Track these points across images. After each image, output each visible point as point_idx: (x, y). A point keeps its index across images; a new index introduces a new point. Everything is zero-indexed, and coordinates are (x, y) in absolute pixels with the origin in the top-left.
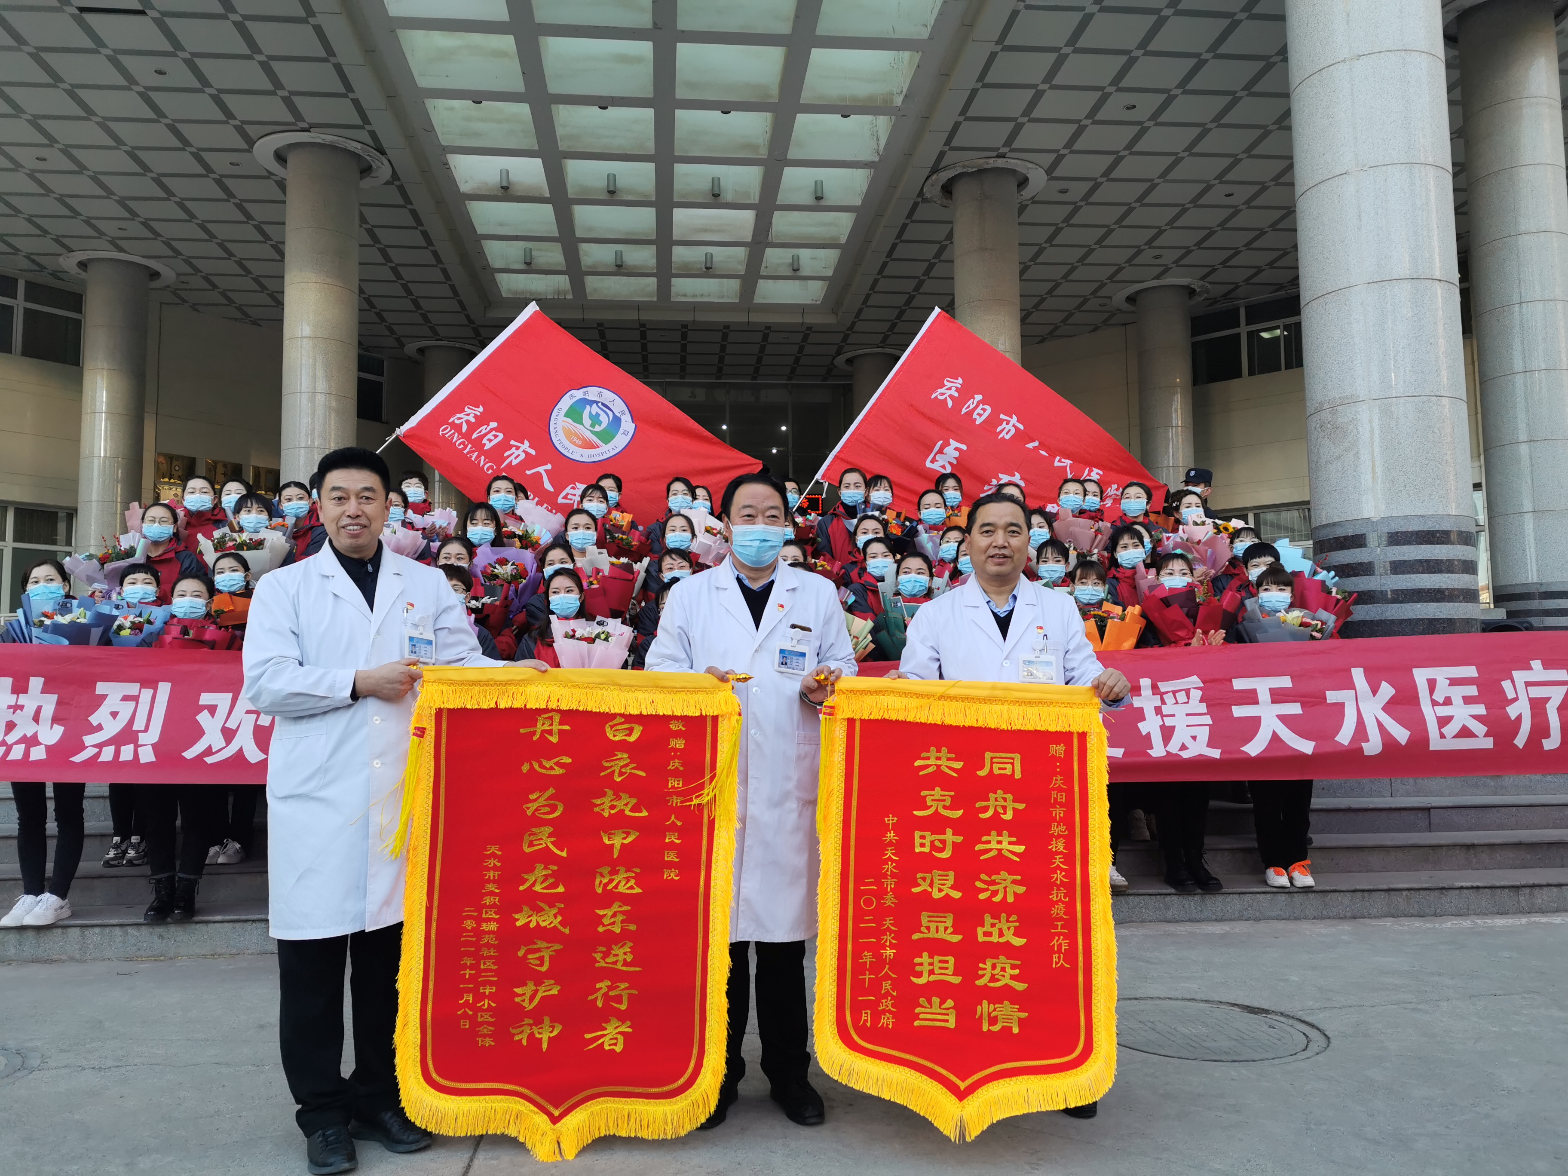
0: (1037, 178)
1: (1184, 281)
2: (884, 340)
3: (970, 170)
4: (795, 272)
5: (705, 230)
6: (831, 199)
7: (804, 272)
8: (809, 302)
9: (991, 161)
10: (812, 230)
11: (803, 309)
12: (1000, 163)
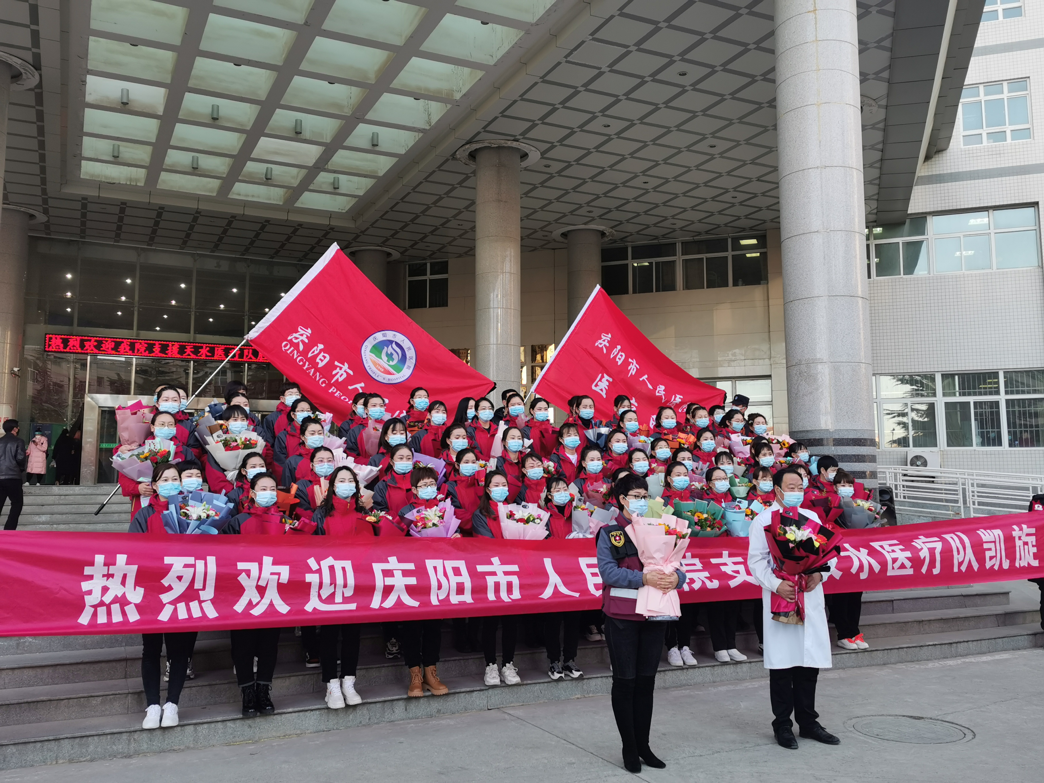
0: (534, 156)
1: (601, 228)
2: (384, 242)
3: (493, 146)
4: (335, 189)
5: (276, 153)
6: (383, 147)
7: (341, 191)
8: (337, 210)
9: (509, 142)
10: (358, 163)
11: (330, 215)
12: (515, 144)
